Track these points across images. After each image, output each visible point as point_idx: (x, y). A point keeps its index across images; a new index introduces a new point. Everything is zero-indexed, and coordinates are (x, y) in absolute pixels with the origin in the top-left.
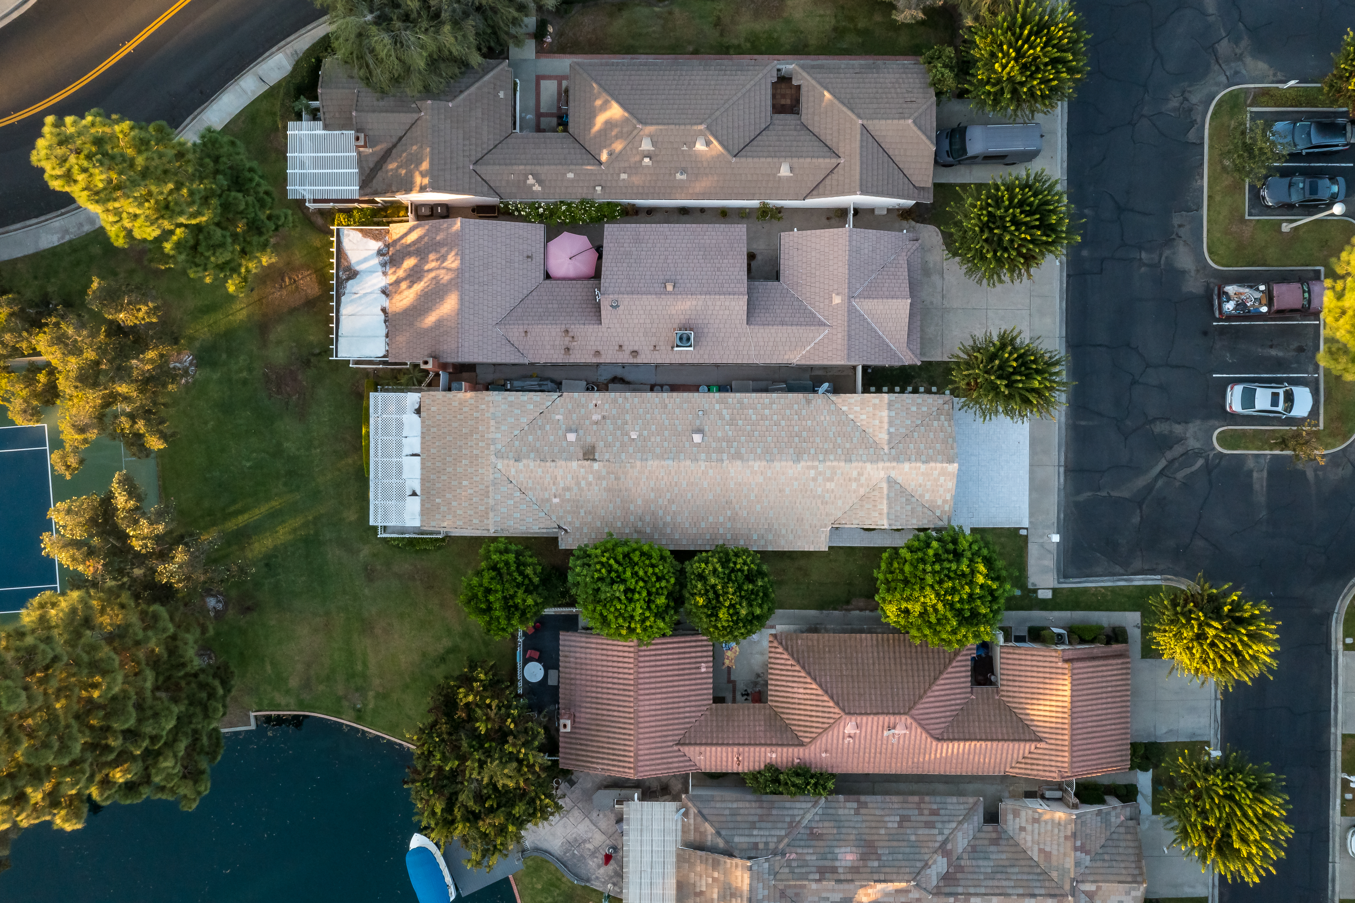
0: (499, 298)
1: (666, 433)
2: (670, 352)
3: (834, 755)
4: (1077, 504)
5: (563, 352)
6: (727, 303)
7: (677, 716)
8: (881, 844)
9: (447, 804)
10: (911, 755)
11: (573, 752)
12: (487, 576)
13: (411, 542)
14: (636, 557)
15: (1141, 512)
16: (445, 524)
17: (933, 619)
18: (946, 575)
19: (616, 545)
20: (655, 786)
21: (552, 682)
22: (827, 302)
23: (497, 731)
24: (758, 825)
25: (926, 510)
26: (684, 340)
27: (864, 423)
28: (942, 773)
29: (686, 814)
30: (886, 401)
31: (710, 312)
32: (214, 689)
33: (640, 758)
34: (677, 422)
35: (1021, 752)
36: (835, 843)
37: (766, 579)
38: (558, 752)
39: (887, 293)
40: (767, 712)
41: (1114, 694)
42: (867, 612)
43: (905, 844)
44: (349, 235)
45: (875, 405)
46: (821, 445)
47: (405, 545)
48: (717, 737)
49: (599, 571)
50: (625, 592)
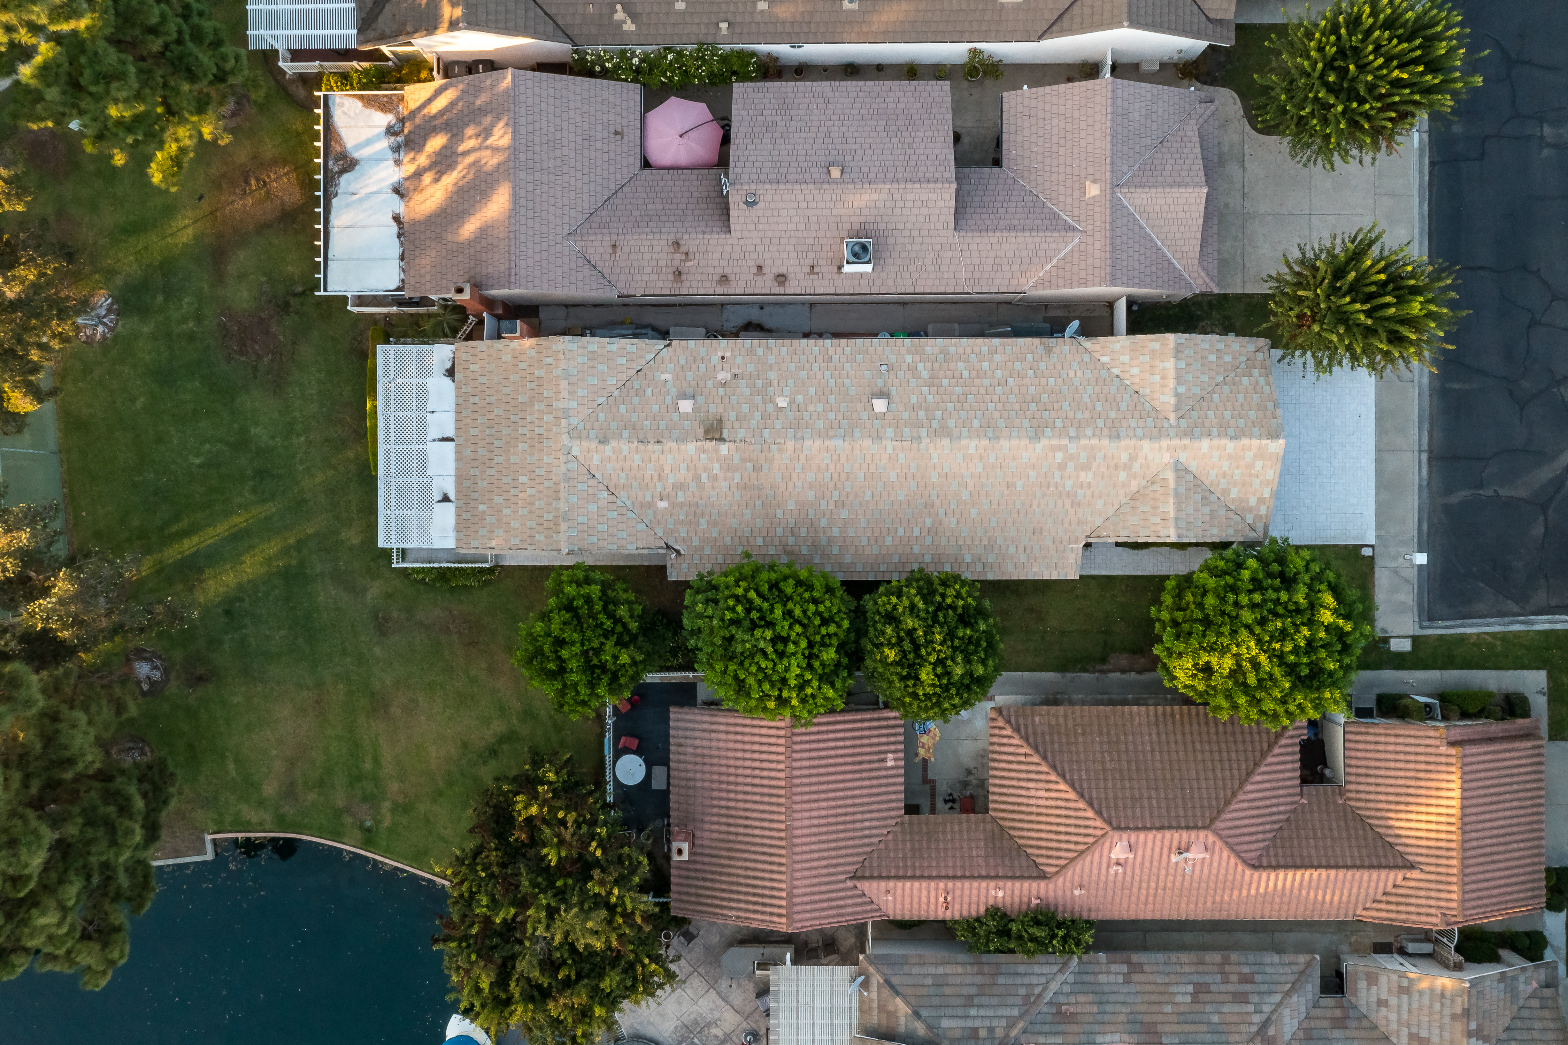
0: (573, 194)
1: (832, 399)
2: (835, 276)
3: (1093, 892)
4: (1447, 509)
5: (671, 277)
6: (924, 197)
7: (851, 834)
8: (1167, 1028)
9: (499, 975)
10: (1211, 892)
11: (693, 890)
12: (557, 619)
13: (443, 575)
14: (789, 588)
15: (1546, 519)
16: (493, 544)
17: (1252, 680)
18: (1270, 611)
19: (757, 570)
20: (815, 941)
21: (658, 784)
22: (1077, 194)
23: (574, 862)
24: (976, 1001)
25: (1231, 515)
26: (860, 253)
27: (1137, 380)
28: (1258, 918)
29: (865, 985)
30: (1172, 345)
31: (897, 211)
32: (128, 799)
33: (797, 900)
34: (848, 382)
35: (1381, 884)
36: (1097, 1028)
37: (991, 621)
38: (669, 890)
39: (1169, 179)
40: (989, 826)
41: (1521, 795)
42: (1133, 675)
43: (1203, 1028)
44: (343, 105)
45: (1153, 351)
46: (1071, 415)
47: (433, 580)
48: (913, 866)
49: (733, 609)
50: (774, 641)
